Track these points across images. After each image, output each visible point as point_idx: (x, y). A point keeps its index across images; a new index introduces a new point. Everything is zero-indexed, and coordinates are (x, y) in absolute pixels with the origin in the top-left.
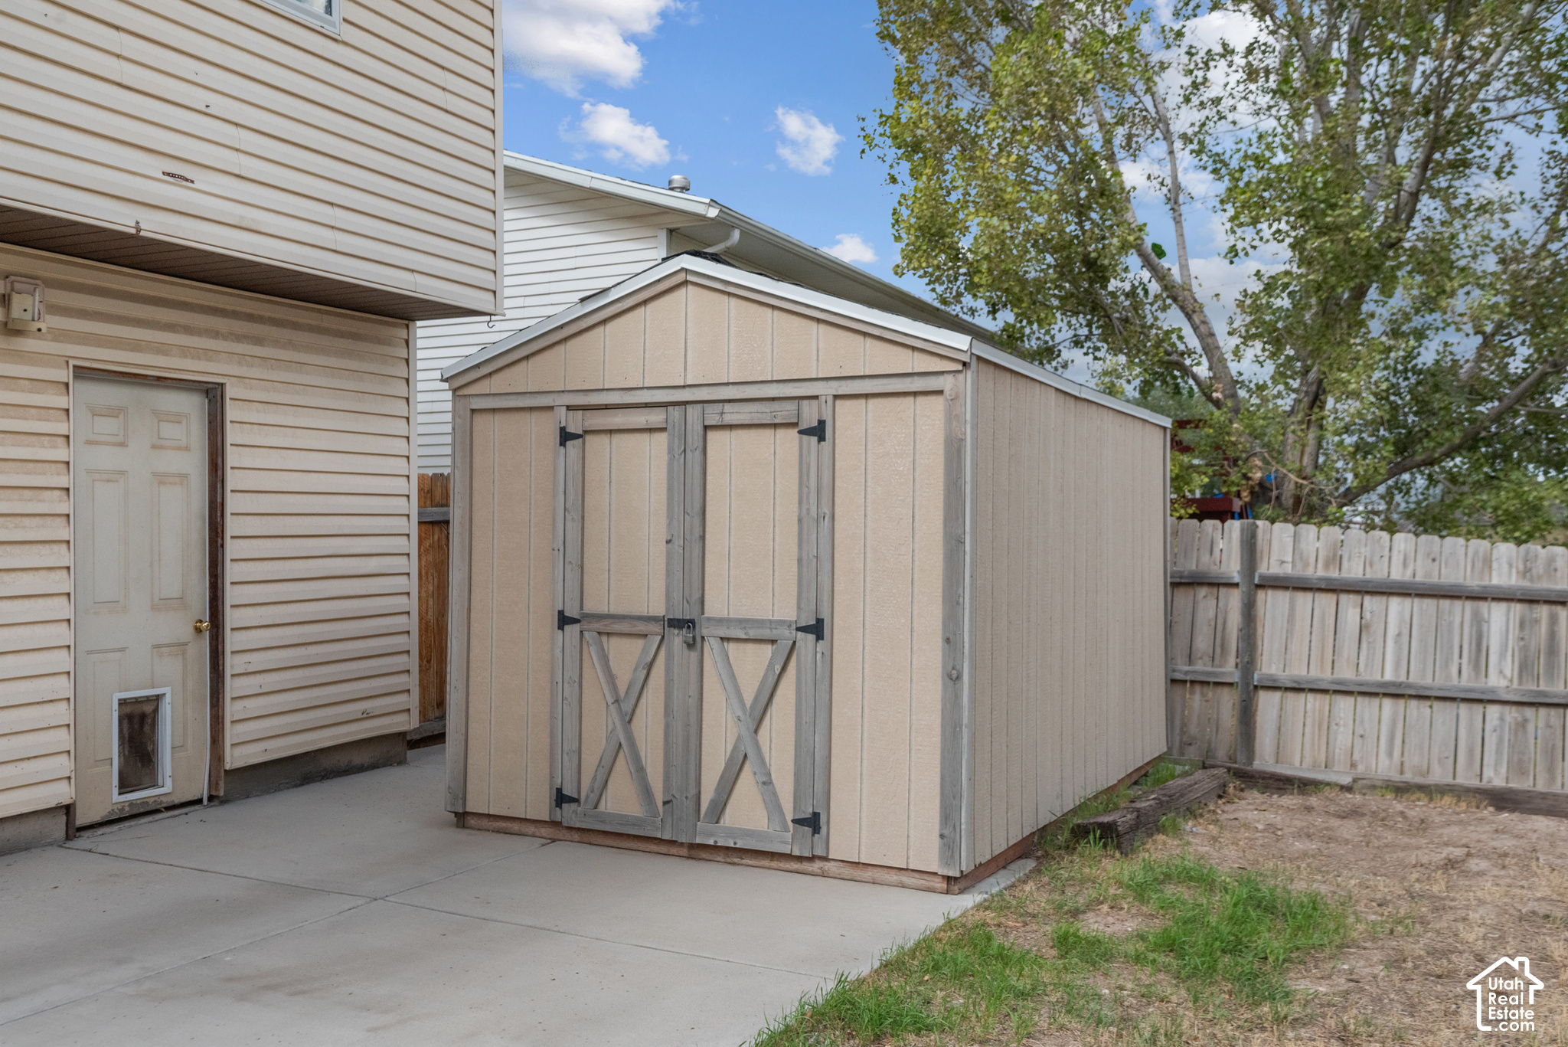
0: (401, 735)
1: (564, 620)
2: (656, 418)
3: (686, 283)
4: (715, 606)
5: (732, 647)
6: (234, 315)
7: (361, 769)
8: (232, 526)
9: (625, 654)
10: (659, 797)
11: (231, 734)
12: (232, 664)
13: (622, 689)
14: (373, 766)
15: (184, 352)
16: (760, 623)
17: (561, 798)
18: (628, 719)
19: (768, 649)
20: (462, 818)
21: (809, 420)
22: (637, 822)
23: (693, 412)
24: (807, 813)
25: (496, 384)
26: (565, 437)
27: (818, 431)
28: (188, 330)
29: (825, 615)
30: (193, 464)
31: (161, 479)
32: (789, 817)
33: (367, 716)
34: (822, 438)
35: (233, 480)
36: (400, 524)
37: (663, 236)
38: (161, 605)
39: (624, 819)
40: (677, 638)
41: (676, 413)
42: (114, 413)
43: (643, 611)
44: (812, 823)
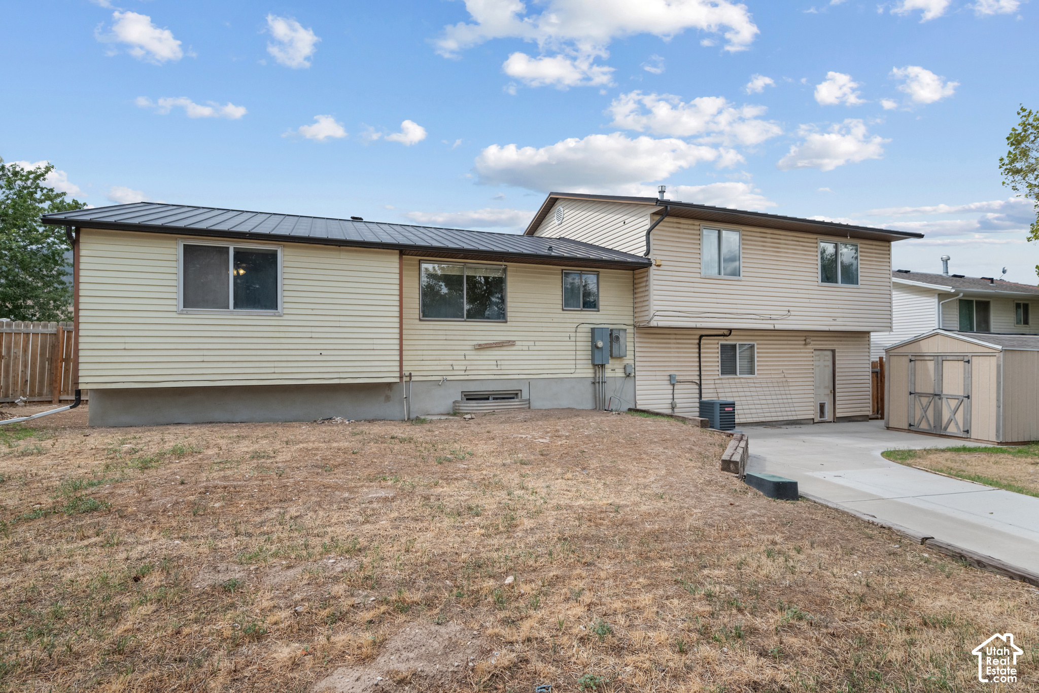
0: (868, 416)
1: (911, 393)
2: (932, 358)
3: (937, 334)
4: (945, 392)
5: (949, 400)
6: (837, 337)
7: (860, 421)
8: (837, 374)
9: (925, 401)
10: (932, 425)
11: (837, 411)
12: (837, 398)
13: (924, 406)
14: (862, 421)
15: (829, 345)
16: (955, 396)
17: (910, 425)
18: (926, 412)
19: (957, 400)
20: (888, 428)
21: (966, 359)
22: (927, 430)
23: (940, 358)
24: (966, 430)
25: (896, 351)
26: (911, 361)
27: (968, 362)
28: (830, 341)
29: (970, 395)
30: (830, 363)
31: (825, 366)
32: (962, 430)
33: (861, 411)
34: (969, 363)
35: (837, 366)
36: (868, 373)
37: (937, 296)
38: (825, 388)
39: (925, 430)
40: (937, 398)
41: (936, 357)
42: (818, 356)
43: (929, 392)
44: (967, 432)
